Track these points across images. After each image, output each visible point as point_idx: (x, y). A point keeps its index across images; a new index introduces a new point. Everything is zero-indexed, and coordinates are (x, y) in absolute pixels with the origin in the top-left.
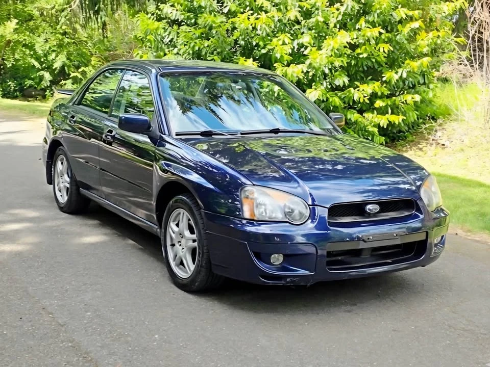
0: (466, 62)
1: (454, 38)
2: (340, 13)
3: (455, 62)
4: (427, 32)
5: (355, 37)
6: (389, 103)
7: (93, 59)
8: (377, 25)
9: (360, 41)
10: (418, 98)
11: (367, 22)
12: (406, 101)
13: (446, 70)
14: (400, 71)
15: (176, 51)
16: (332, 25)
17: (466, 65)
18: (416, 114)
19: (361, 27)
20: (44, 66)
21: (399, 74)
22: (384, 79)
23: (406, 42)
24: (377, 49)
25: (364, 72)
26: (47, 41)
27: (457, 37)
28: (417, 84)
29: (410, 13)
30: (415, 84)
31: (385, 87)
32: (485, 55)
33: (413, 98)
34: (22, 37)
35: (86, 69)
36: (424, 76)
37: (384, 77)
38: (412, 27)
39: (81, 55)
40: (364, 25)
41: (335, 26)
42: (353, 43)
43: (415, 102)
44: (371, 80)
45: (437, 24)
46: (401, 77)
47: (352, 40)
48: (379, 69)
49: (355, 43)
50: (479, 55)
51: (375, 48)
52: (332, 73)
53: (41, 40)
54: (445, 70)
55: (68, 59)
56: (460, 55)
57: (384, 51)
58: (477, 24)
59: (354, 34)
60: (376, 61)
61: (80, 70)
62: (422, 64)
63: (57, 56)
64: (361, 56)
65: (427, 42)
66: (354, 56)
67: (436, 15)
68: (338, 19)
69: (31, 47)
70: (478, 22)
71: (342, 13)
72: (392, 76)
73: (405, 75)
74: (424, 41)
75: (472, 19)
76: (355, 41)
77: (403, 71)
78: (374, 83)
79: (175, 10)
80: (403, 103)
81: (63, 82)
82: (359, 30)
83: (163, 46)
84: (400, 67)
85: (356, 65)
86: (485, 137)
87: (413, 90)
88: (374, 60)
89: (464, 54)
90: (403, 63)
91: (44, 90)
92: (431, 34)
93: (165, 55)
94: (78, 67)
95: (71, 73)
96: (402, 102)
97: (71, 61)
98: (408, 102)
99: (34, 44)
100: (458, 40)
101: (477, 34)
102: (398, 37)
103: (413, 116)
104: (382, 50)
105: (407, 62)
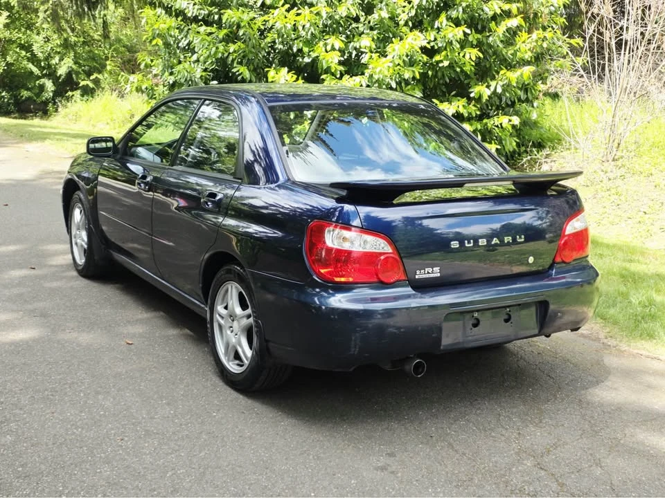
0: (582, 72)
1: (567, 39)
2: (413, 7)
3: (567, 72)
4: (530, 32)
5: (433, 39)
6: (479, 127)
7: (108, 62)
8: (463, 23)
9: (440, 45)
10: (516, 120)
11: (449, 18)
12: (501, 124)
13: (555, 83)
14: (493, 84)
15: (195, 57)
16: (402, 23)
17: (582, 76)
18: (515, 141)
19: (441, 25)
20: (45, 72)
21: (492, 88)
22: (472, 95)
23: (501, 46)
24: (462, 55)
25: (446, 84)
26: (49, 40)
27: (571, 37)
28: (516, 101)
29: (506, 7)
30: (515, 101)
31: (474, 105)
32: (607, 63)
33: (510, 121)
34: (15, 35)
35: (100, 76)
36: (526, 91)
37: (472, 92)
38: (509, 26)
39: (93, 58)
40: (445, 22)
41: (406, 24)
42: (429, 46)
43: (514, 127)
44: (455, 96)
45: (544, 20)
46: (495, 92)
47: (428, 43)
48: (466, 82)
49: (433, 47)
50: (599, 64)
51: (459, 54)
52: (401, 88)
53: (40, 39)
54: (553, 82)
55: (75, 63)
56: (574, 63)
57: (470, 58)
58: (597, 21)
59: (432, 35)
60: (462, 71)
61: (92, 78)
62: (522, 75)
63: (61, 60)
64: (441, 65)
65: (529, 46)
66: (432, 64)
67: (542, 9)
68: (410, 15)
69: (27, 47)
70: (598, 19)
71: (416, 7)
72: (482, 90)
73: (499, 90)
74: (526, 45)
75: (589, 15)
76: (432, 44)
77: (497, 83)
78: (459, 100)
79: (192, 4)
80: (497, 126)
81: (70, 93)
82: (438, 29)
83: (178, 51)
84: (493, 78)
85: (435, 76)
86: (606, 172)
87: (512, 109)
88: (458, 70)
89: (580, 61)
90: (498, 73)
91: (46, 103)
92: (535, 35)
93: (180, 62)
94: (89, 74)
95: (80, 81)
96: (495, 126)
97: (80, 66)
98: (504, 125)
99: (32, 45)
100: (572, 41)
101: (596, 34)
102: (491, 39)
103: (511, 144)
104: (467, 56)
105: (502, 72)
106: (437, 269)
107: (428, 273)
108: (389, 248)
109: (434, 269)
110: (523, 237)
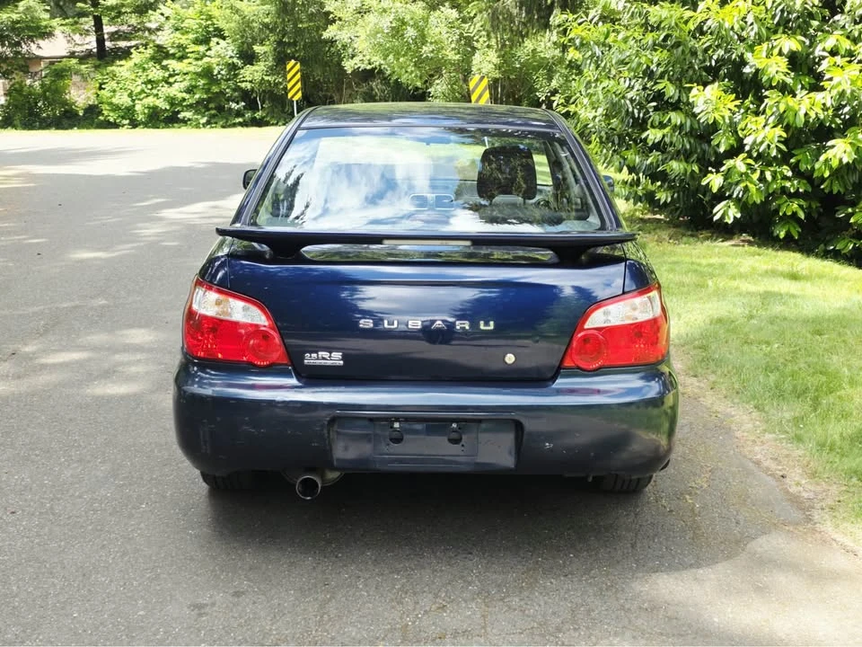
106: (337, 355)
107: (324, 359)
108: (263, 318)
109: (333, 354)
110: (492, 323)
